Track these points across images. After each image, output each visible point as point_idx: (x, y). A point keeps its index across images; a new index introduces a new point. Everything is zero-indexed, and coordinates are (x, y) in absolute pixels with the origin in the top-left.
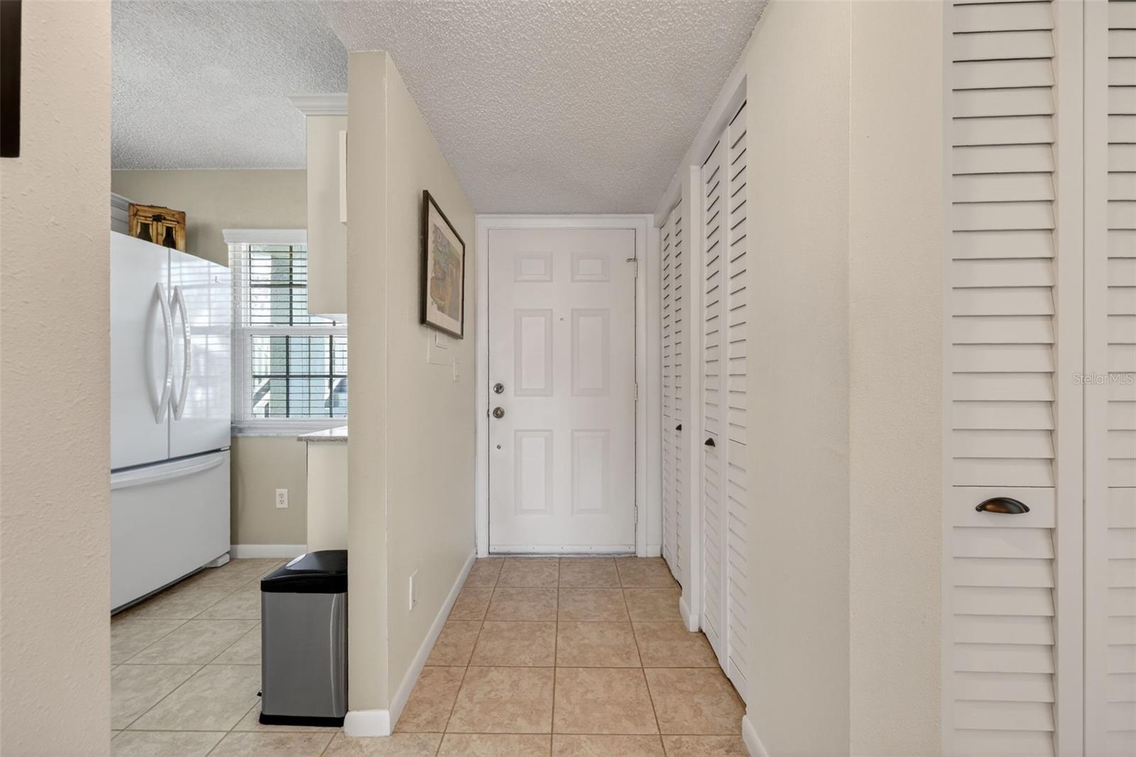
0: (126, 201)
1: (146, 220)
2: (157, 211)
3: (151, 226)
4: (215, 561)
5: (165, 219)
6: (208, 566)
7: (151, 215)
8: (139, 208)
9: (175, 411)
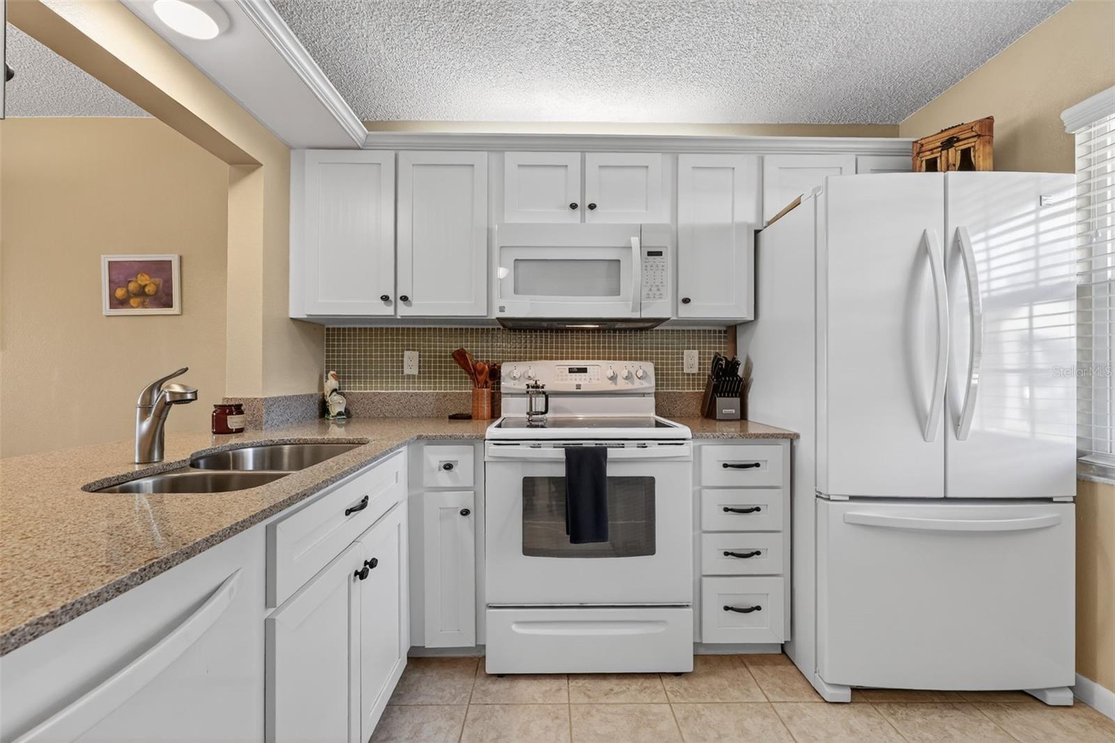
0: (904, 142)
1: (932, 154)
2: (946, 136)
3: (939, 161)
4: (1042, 690)
5: (958, 140)
6: (1028, 692)
7: (939, 144)
8: (923, 142)
9: (957, 425)
